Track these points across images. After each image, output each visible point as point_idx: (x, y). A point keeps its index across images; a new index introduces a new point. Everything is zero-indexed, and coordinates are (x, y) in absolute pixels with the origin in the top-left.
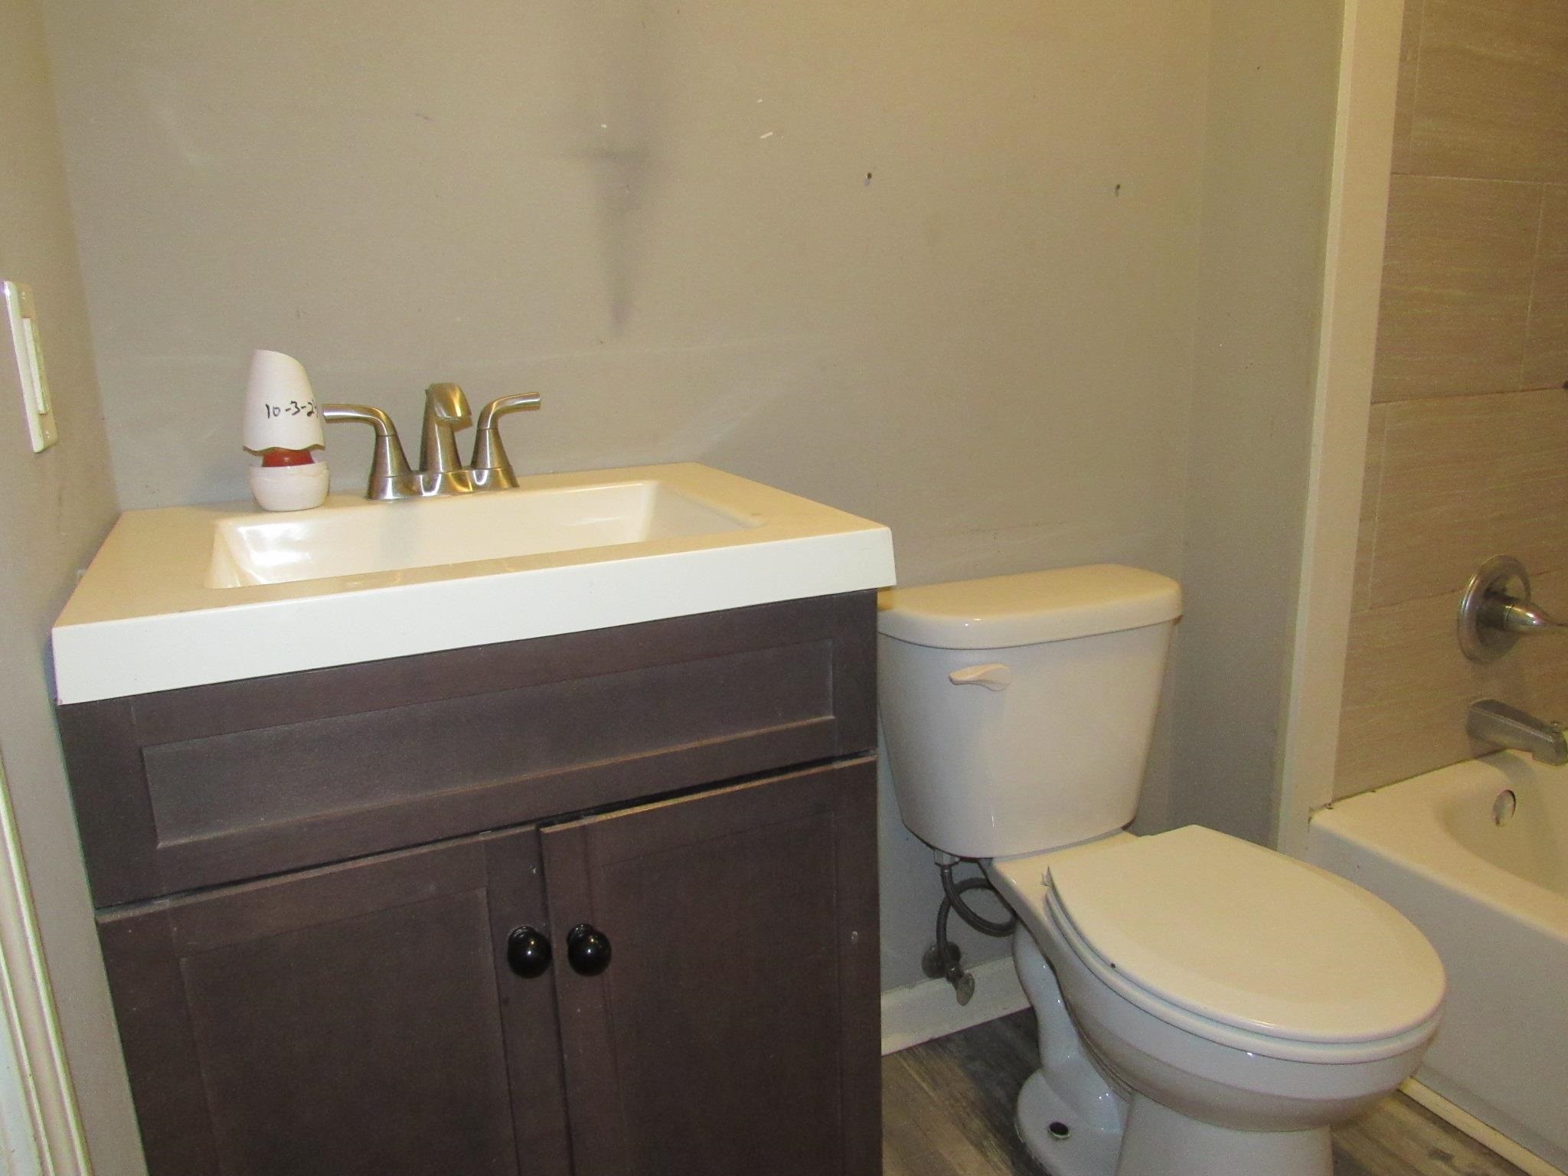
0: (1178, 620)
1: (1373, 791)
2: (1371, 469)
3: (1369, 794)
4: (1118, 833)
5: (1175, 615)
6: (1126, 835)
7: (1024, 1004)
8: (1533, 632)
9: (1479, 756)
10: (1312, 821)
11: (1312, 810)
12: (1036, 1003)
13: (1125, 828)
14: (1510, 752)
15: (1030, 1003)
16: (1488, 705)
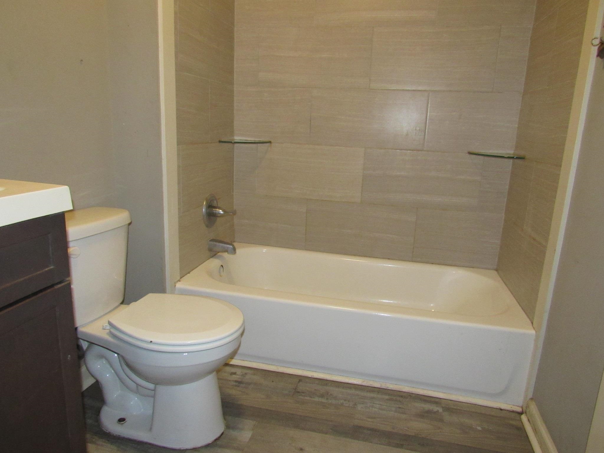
0: (130, 224)
1: (189, 273)
2: (179, 167)
3: (188, 274)
4: (120, 305)
5: (129, 222)
6: (123, 306)
7: (94, 381)
8: (222, 216)
9: (212, 257)
10: (176, 286)
11: (175, 283)
12: (100, 379)
13: (122, 303)
14: (219, 254)
15: (96, 379)
16: (213, 240)
